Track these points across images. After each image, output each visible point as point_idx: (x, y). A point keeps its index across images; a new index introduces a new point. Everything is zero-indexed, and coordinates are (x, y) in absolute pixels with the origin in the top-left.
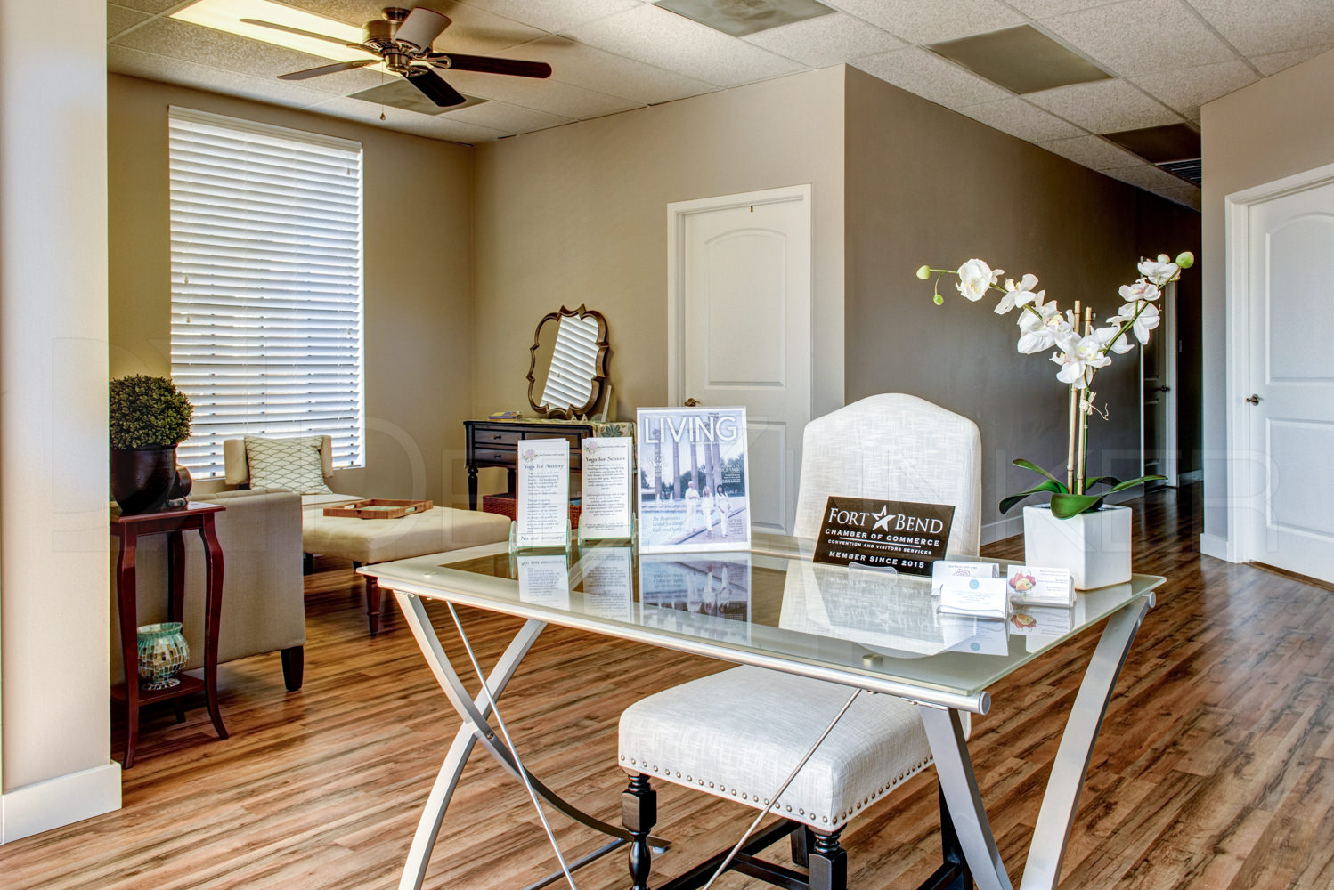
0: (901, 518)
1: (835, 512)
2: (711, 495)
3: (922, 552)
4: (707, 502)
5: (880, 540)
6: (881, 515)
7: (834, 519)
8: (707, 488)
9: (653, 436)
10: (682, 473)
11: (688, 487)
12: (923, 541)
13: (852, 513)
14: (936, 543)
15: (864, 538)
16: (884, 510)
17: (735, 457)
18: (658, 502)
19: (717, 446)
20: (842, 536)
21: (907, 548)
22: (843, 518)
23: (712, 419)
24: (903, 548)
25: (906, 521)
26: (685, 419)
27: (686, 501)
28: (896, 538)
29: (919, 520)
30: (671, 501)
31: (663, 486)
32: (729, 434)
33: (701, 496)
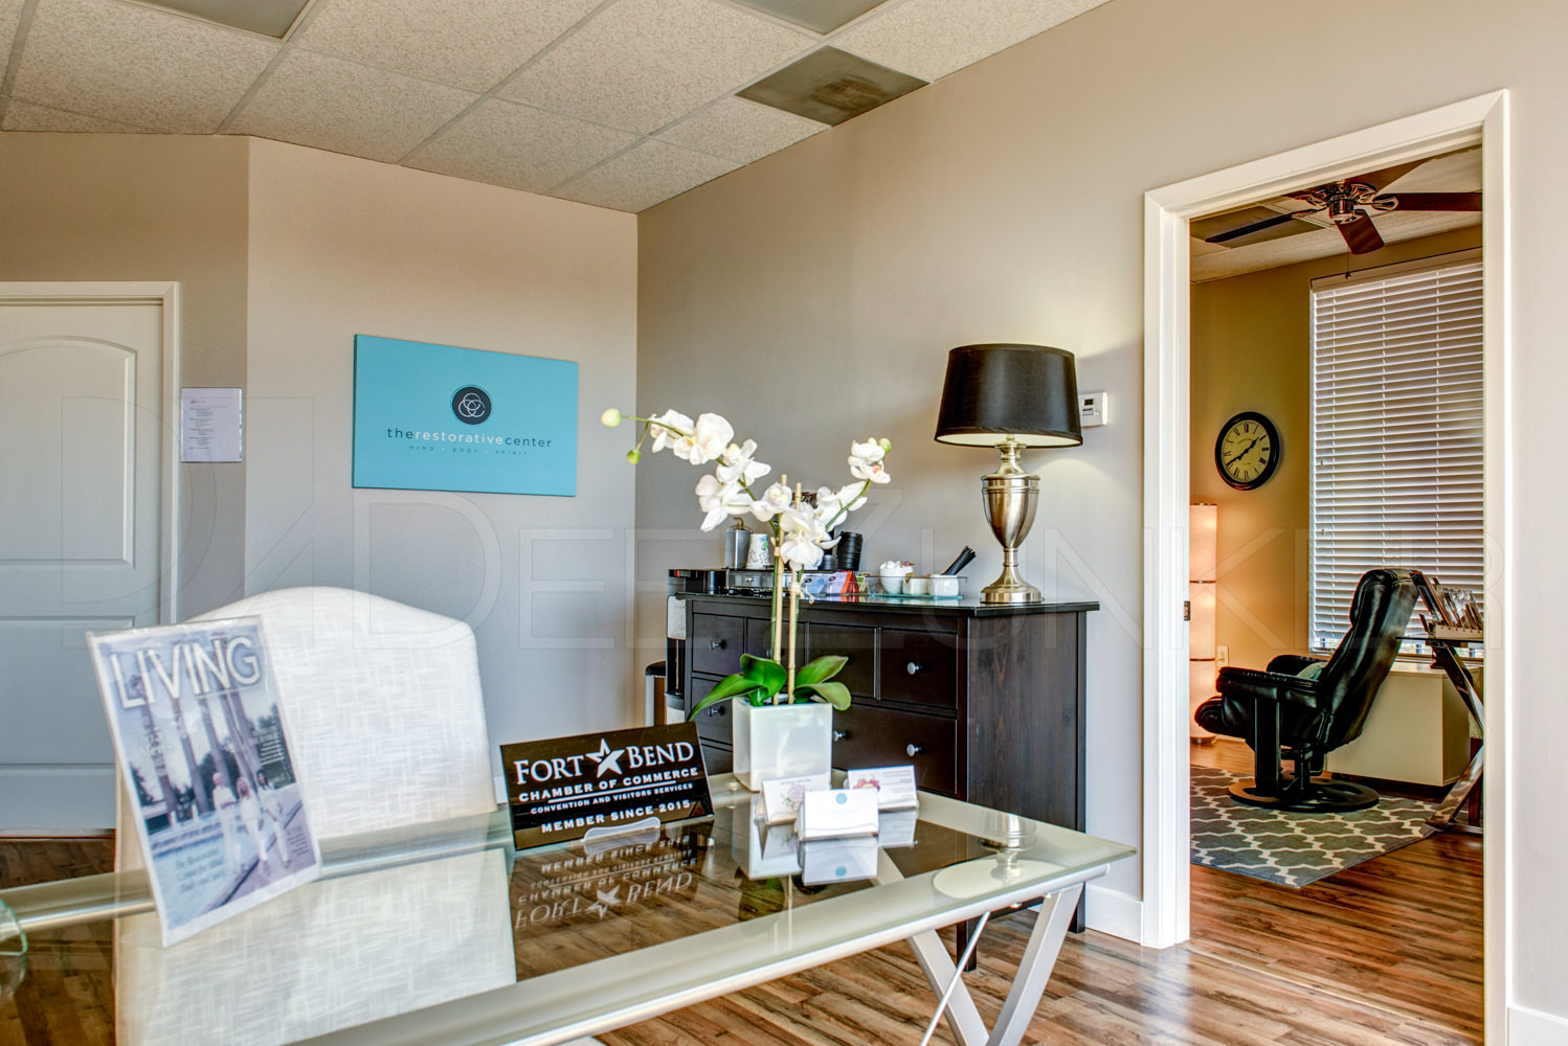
0: (633, 752)
1: (524, 767)
2: (252, 792)
3: (680, 788)
4: (249, 807)
5: (615, 788)
6: (601, 754)
7: (527, 777)
8: (244, 780)
9: (133, 692)
10: (200, 759)
11: (214, 786)
12: (676, 774)
13: (555, 761)
14: (694, 772)
15: (589, 792)
16: (604, 746)
17: (267, 713)
18: (176, 828)
19: (236, 695)
20: (552, 798)
21: (658, 787)
22: (542, 771)
23: (217, 643)
24: (652, 789)
25: (642, 753)
26: (176, 651)
27: (221, 815)
28: (637, 779)
29: (659, 749)
30: (197, 822)
31: (177, 794)
32: (247, 670)
33: (238, 797)
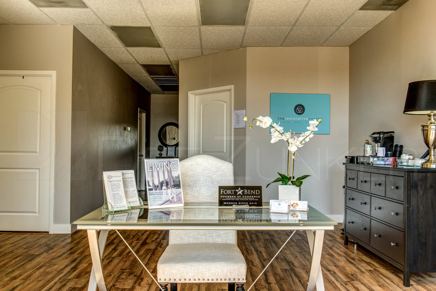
0: (246, 191)
1: (222, 191)
2: (170, 188)
3: (255, 200)
4: (169, 191)
5: (240, 197)
6: (239, 190)
7: (223, 193)
8: (169, 186)
9: (150, 169)
10: (161, 181)
11: (163, 186)
12: (255, 197)
13: (229, 190)
14: (259, 197)
15: (235, 198)
16: (239, 189)
17: (177, 176)
18: (154, 191)
19: (171, 172)
20: (227, 197)
21: (250, 199)
22: (226, 192)
23: (169, 163)
24: (249, 199)
25: (248, 191)
26: (160, 163)
27: (163, 191)
28: (246, 197)
29: (252, 191)
30: (158, 191)
31: (155, 186)
32: (175, 168)
33: (167, 189)
